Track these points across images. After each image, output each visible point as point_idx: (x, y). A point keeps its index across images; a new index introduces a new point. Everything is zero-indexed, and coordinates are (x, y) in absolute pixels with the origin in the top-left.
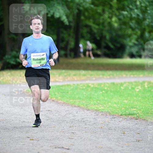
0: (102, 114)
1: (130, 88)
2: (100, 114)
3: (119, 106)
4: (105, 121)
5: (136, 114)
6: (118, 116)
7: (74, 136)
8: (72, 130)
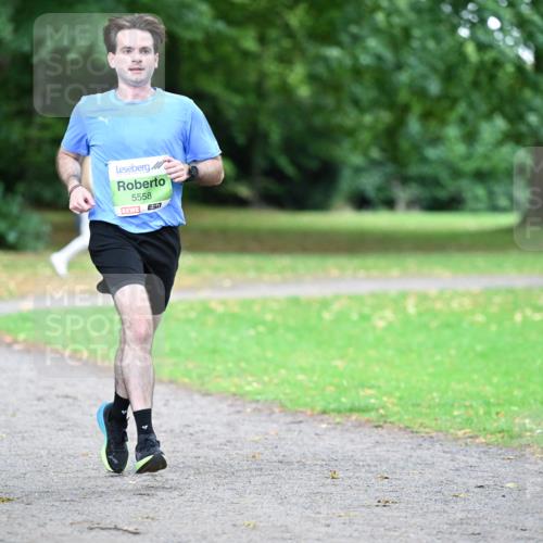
0: (254, 410)
1: (355, 317)
2: (249, 410)
3: (315, 378)
4: (268, 434)
5: (377, 410)
6: (312, 415)
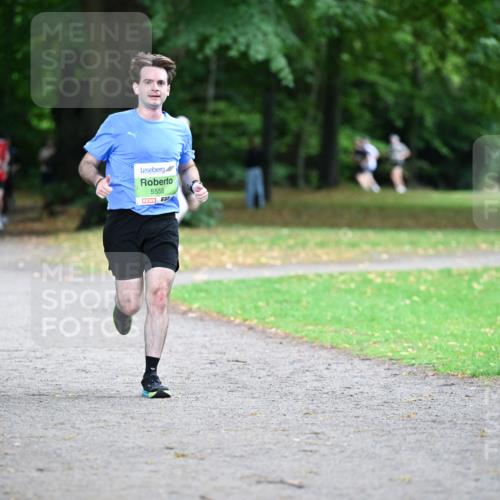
0: (409, 373)
3: (466, 344)
4: (421, 396)
6: (463, 378)
7: (320, 442)
8: (312, 424)
